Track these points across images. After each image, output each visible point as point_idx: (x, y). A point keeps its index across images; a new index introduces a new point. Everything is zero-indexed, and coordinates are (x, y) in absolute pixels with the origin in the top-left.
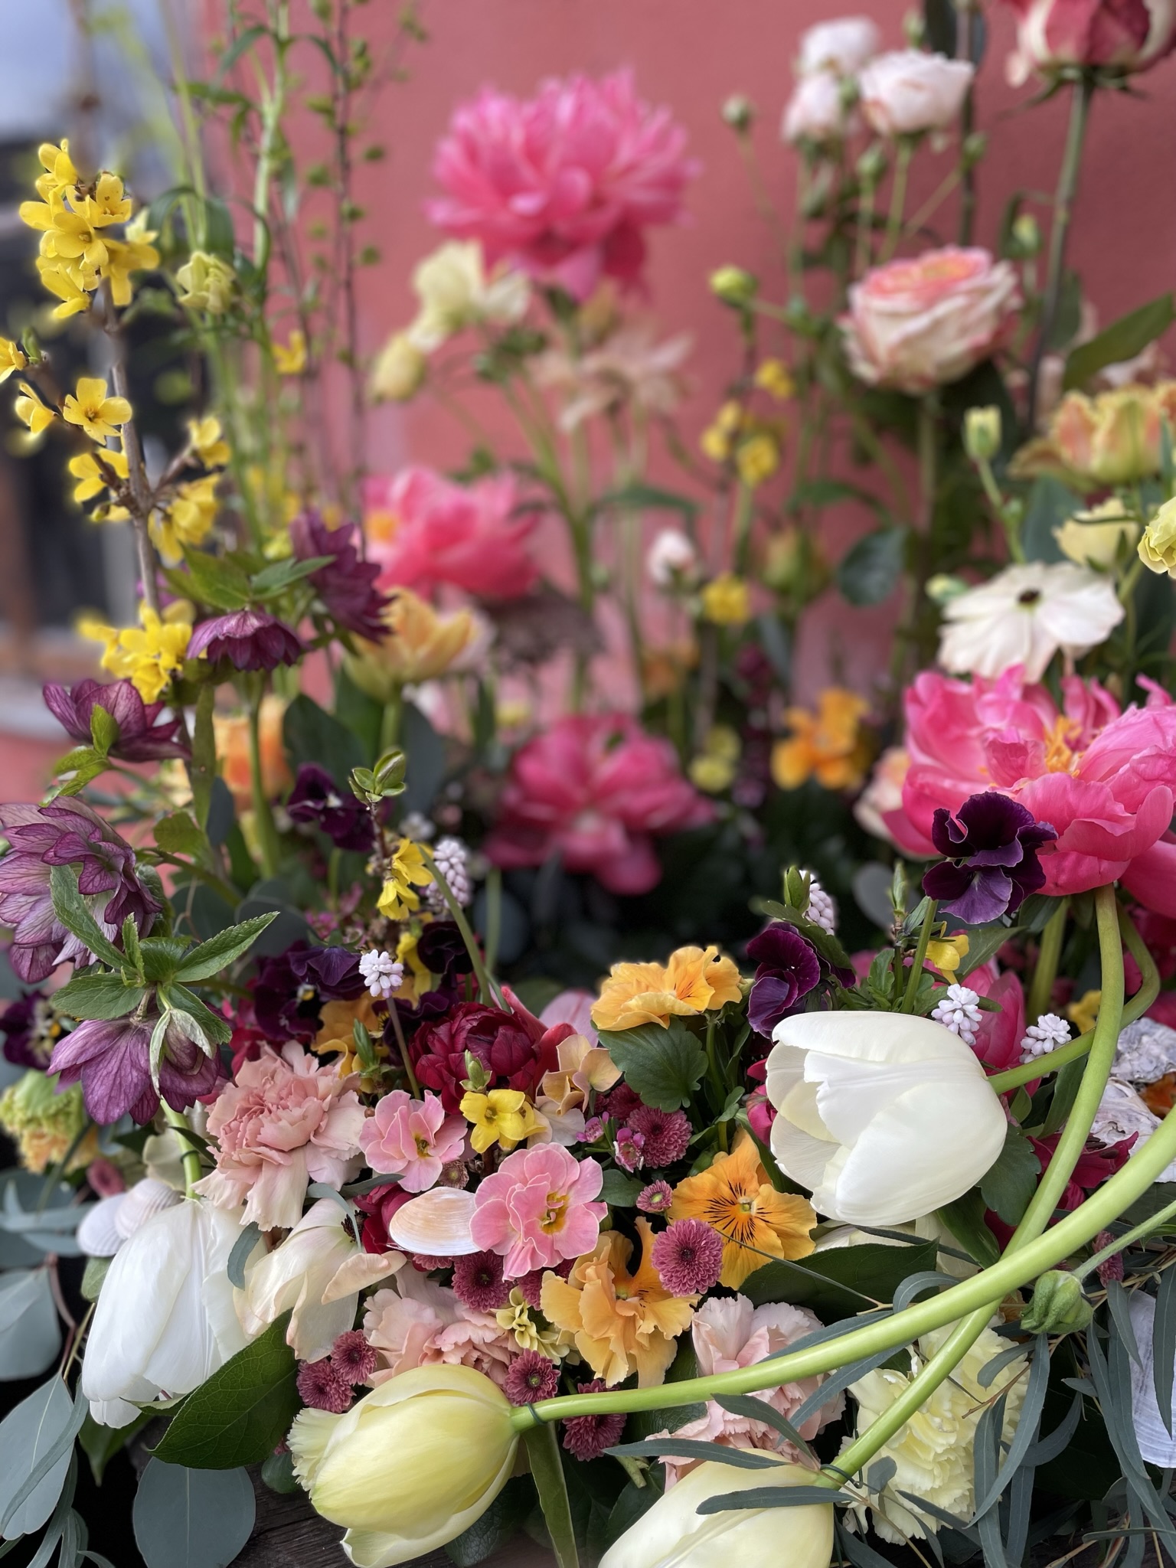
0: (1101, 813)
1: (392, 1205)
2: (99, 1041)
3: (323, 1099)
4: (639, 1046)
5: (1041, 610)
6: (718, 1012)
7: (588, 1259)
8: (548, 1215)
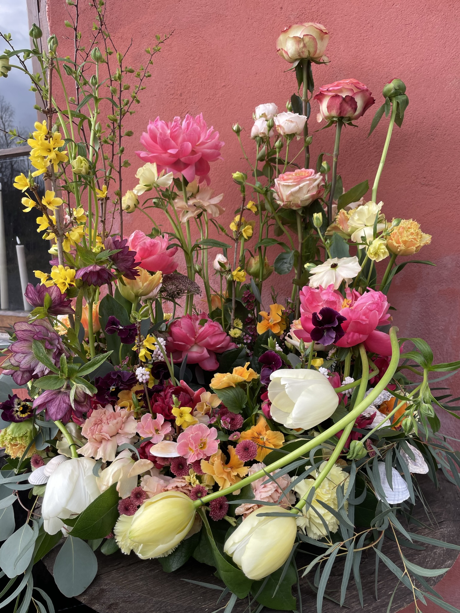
0: (359, 318)
1: (149, 447)
2: (52, 395)
3: (123, 418)
4: (226, 393)
5: (338, 269)
6: (250, 382)
7: (214, 455)
8: (201, 445)
